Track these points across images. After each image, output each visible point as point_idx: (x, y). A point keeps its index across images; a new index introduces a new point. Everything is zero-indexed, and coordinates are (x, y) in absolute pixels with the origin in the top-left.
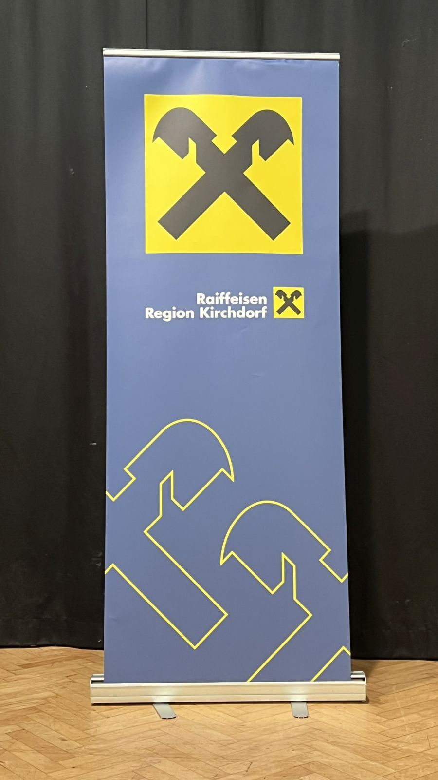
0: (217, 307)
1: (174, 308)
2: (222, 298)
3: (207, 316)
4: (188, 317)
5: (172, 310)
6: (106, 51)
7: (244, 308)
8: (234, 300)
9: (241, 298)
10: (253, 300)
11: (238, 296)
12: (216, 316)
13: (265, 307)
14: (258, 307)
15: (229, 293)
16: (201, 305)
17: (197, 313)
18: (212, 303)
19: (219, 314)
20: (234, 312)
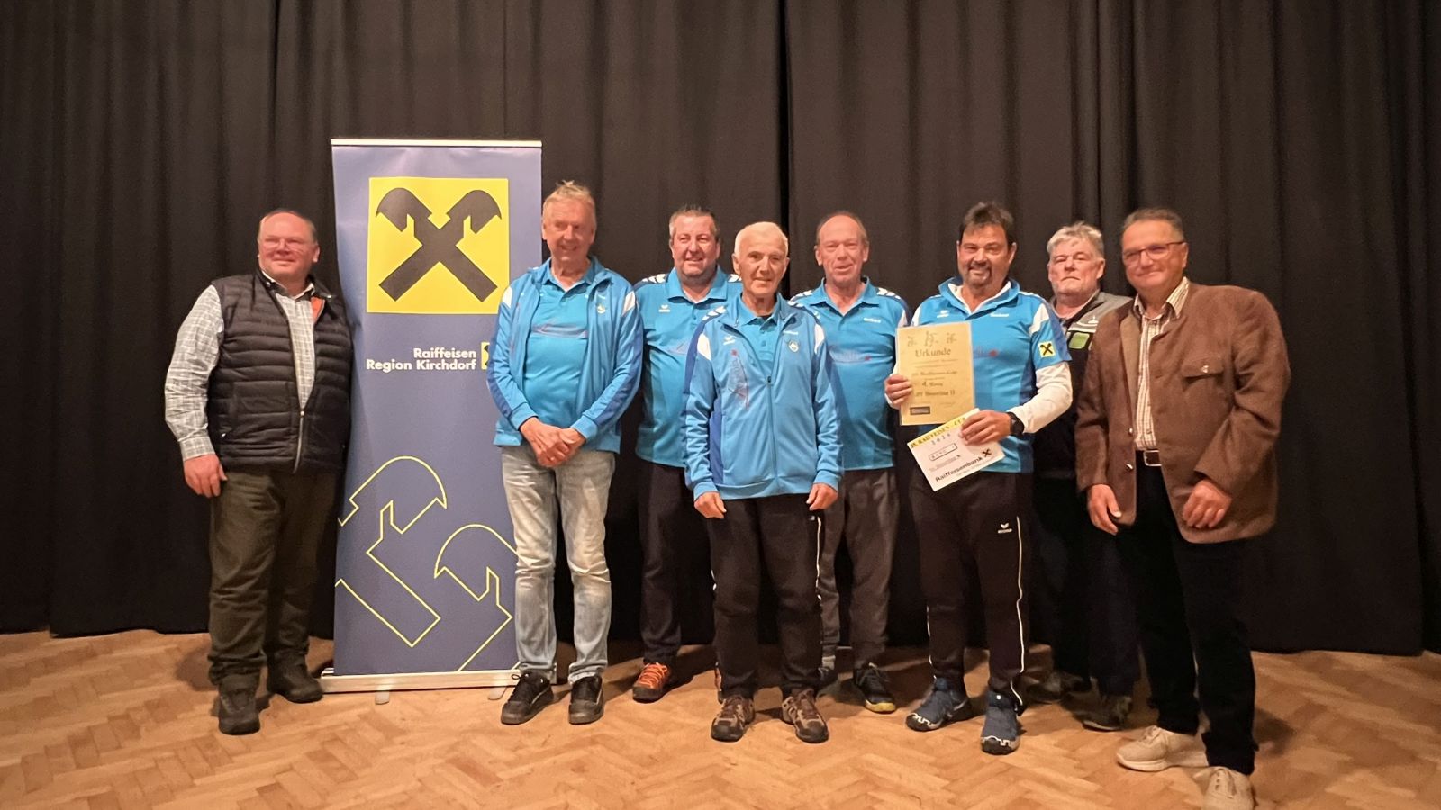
0: (433, 360)
1: (394, 360)
2: (436, 352)
3: (423, 368)
4: (406, 368)
5: (392, 362)
6: (334, 142)
7: (456, 361)
8: (448, 354)
9: (453, 353)
10: (465, 354)
11: (451, 351)
12: (432, 368)
13: (474, 361)
14: (468, 360)
15: (443, 349)
16: (418, 358)
17: (414, 365)
18: (428, 356)
19: (435, 367)
20: (447, 364)
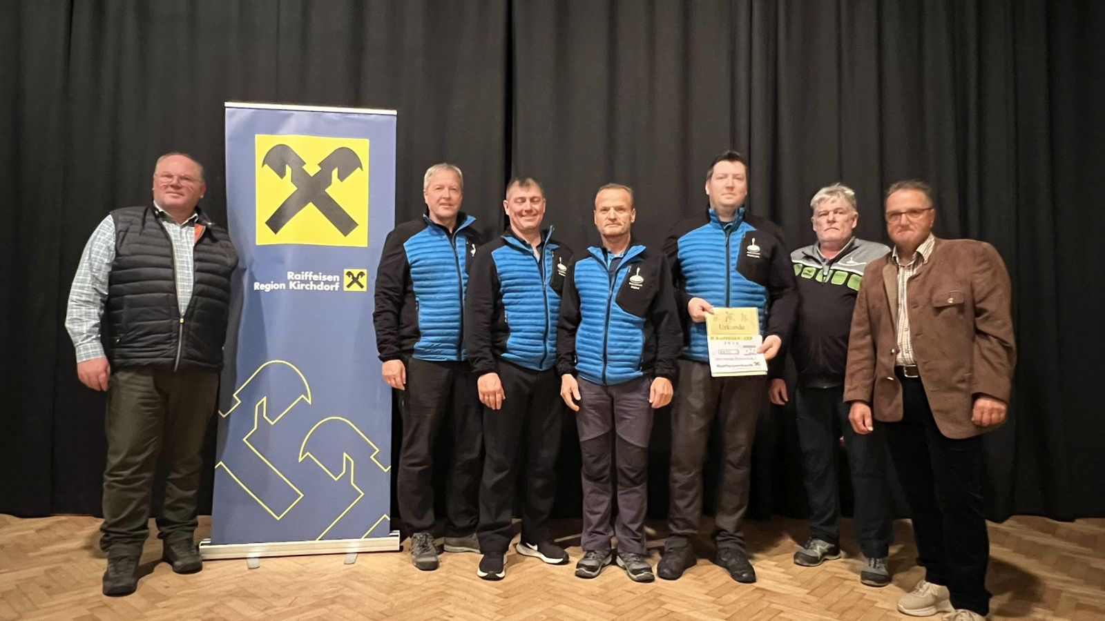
0: (302, 282)
1: (272, 282)
3: (295, 288)
4: (281, 288)
5: (270, 283)
6: (228, 104)
7: (322, 283)
8: (315, 278)
9: (320, 276)
10: (330, 278)
11: (318, 275)
12: (302, 288)
13: (337, 284)
14: (333, 283)
15: (311, 273)
16: (291, 280)
17: (287, 286)
18: (299, 278)
19: (304, 287)
20: (315, 285)
